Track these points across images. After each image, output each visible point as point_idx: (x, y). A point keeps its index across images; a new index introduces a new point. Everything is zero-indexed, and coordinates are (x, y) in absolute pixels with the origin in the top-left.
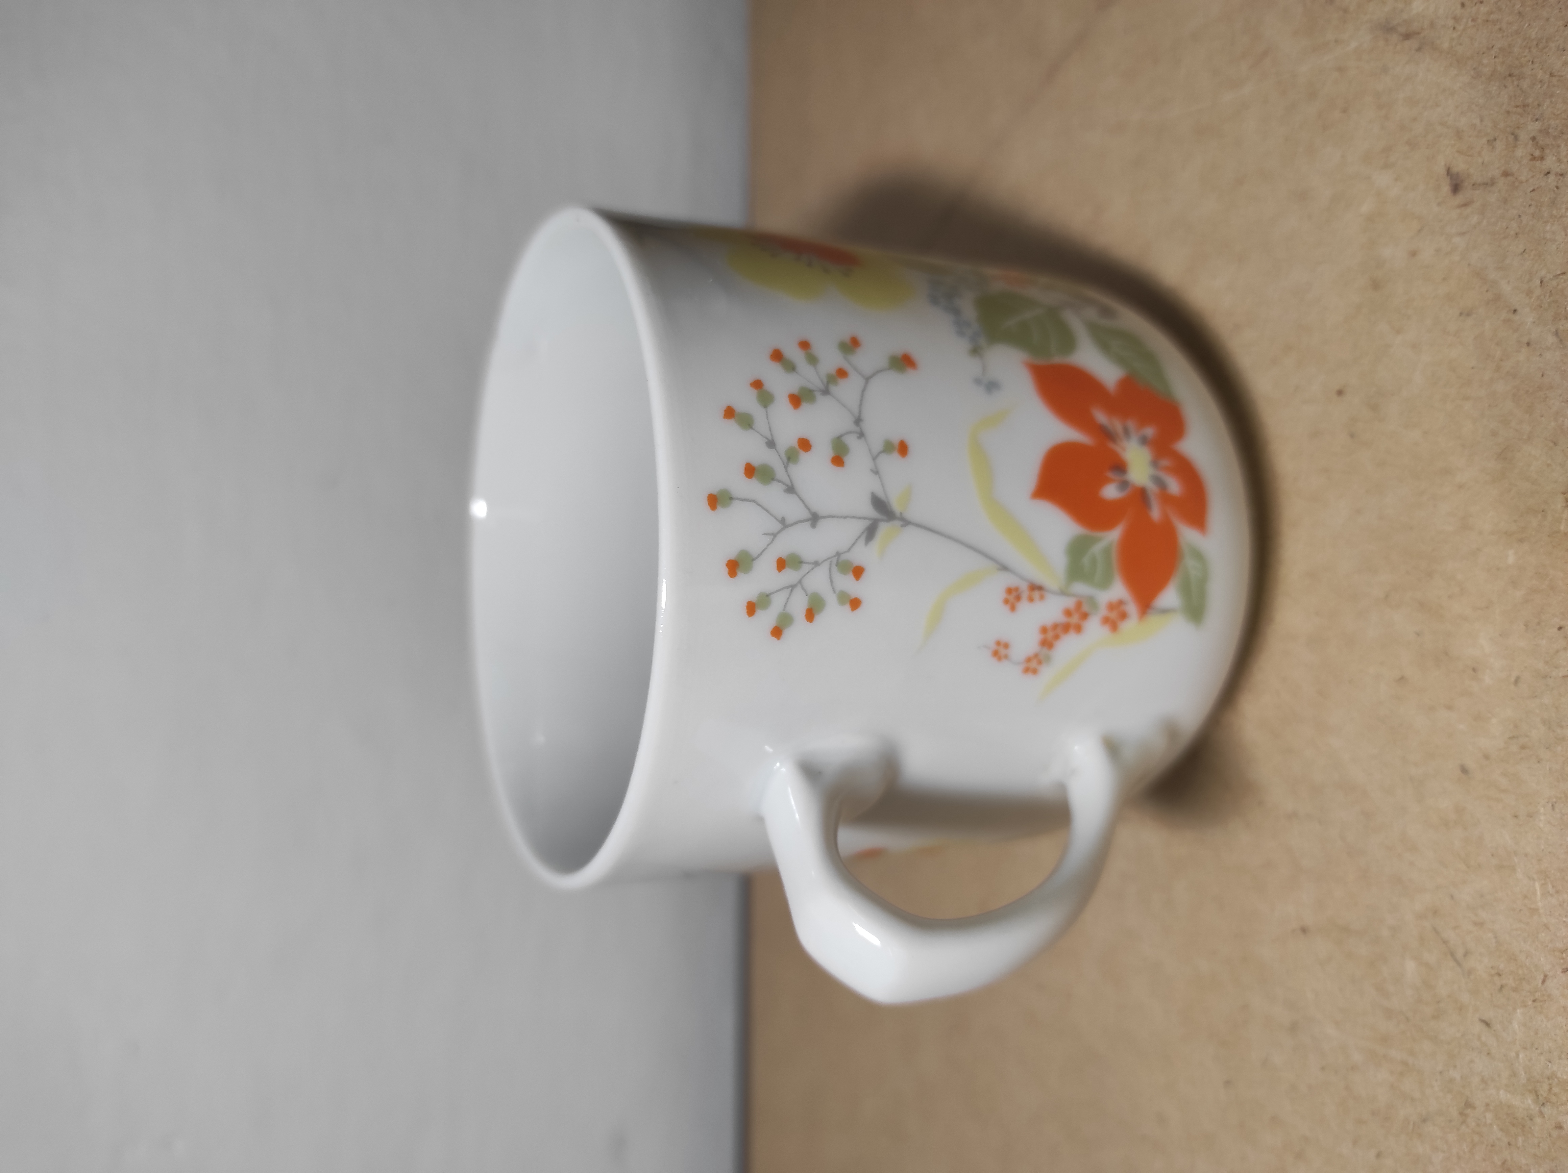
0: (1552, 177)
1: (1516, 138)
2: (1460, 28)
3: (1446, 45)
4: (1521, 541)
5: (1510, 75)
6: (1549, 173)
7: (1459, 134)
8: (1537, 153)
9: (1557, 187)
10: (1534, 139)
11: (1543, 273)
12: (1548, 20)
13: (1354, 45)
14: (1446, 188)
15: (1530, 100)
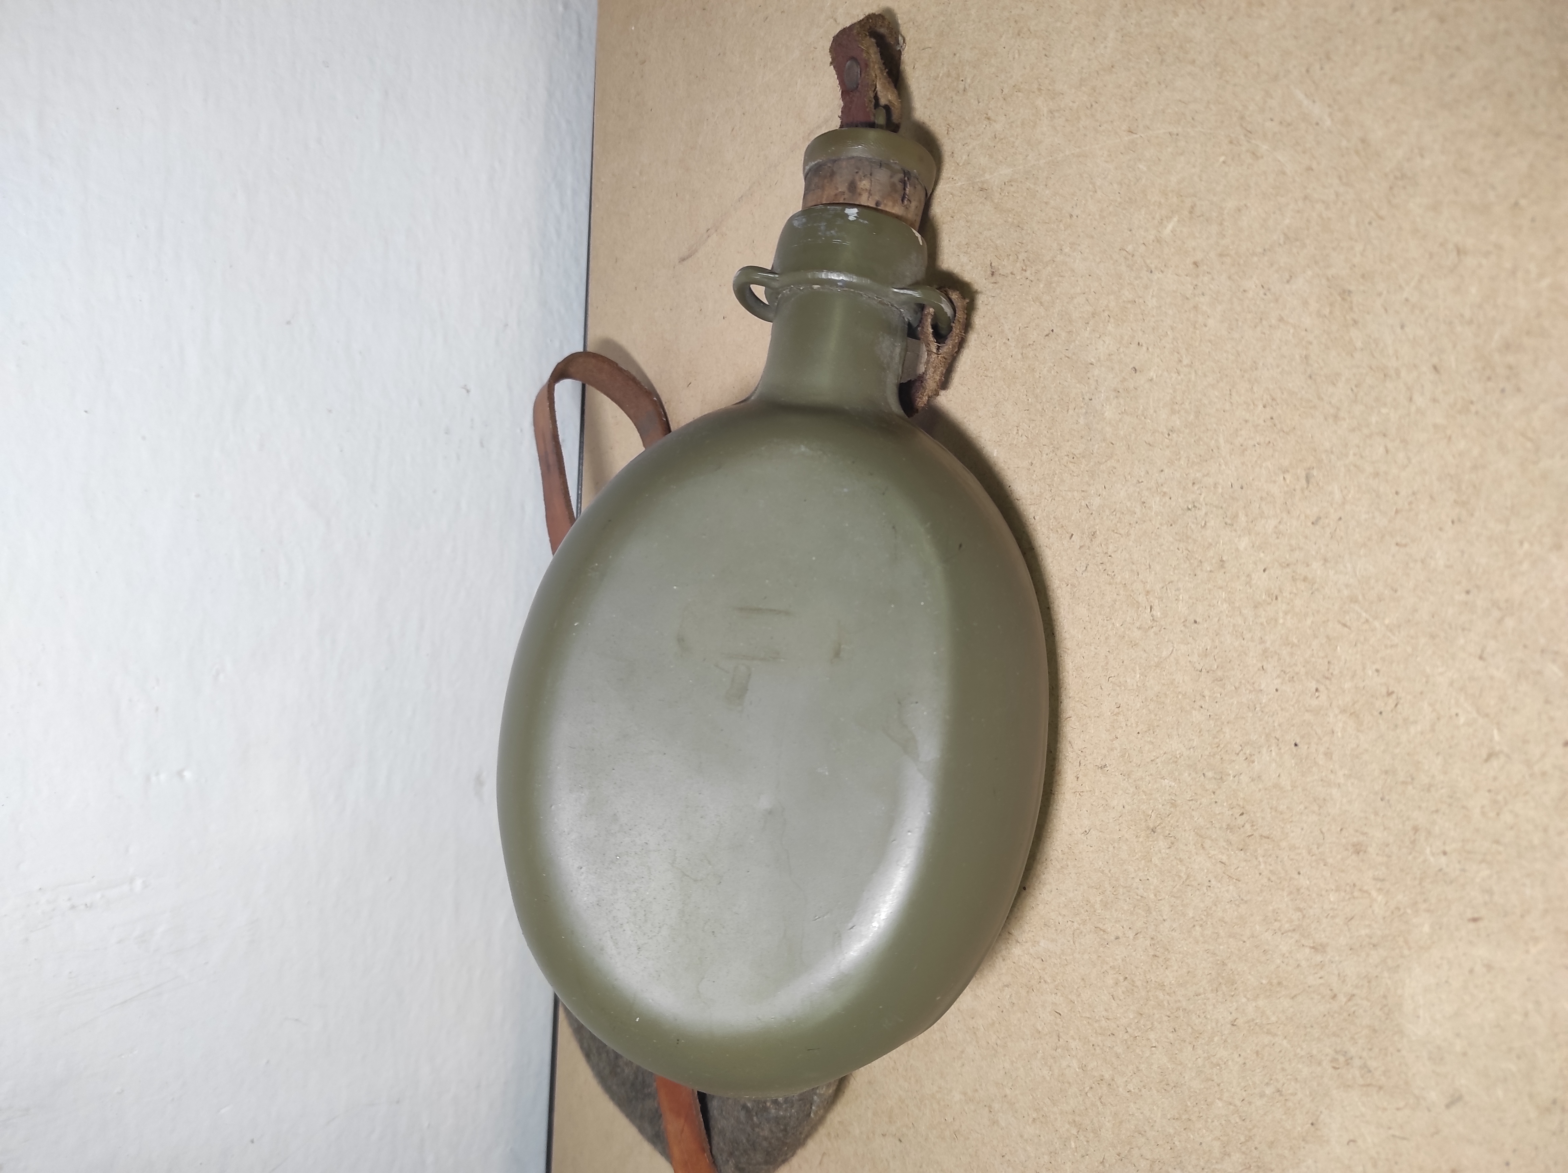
0: (1028, 281)
1: (1018, 258)
2: (1003, 194)
3: (996, 201)
4: (1000, 445)
5: (1019, 226)
6: (1027, 279)
7: (996, 248)
8: (1024, 268)
9: (1029, 286)
10: (1024, 260)
11: (1020, 325)
12: (1035, 205)
13: (960, 184)
14: (989, 273)
15: (1024, 241)
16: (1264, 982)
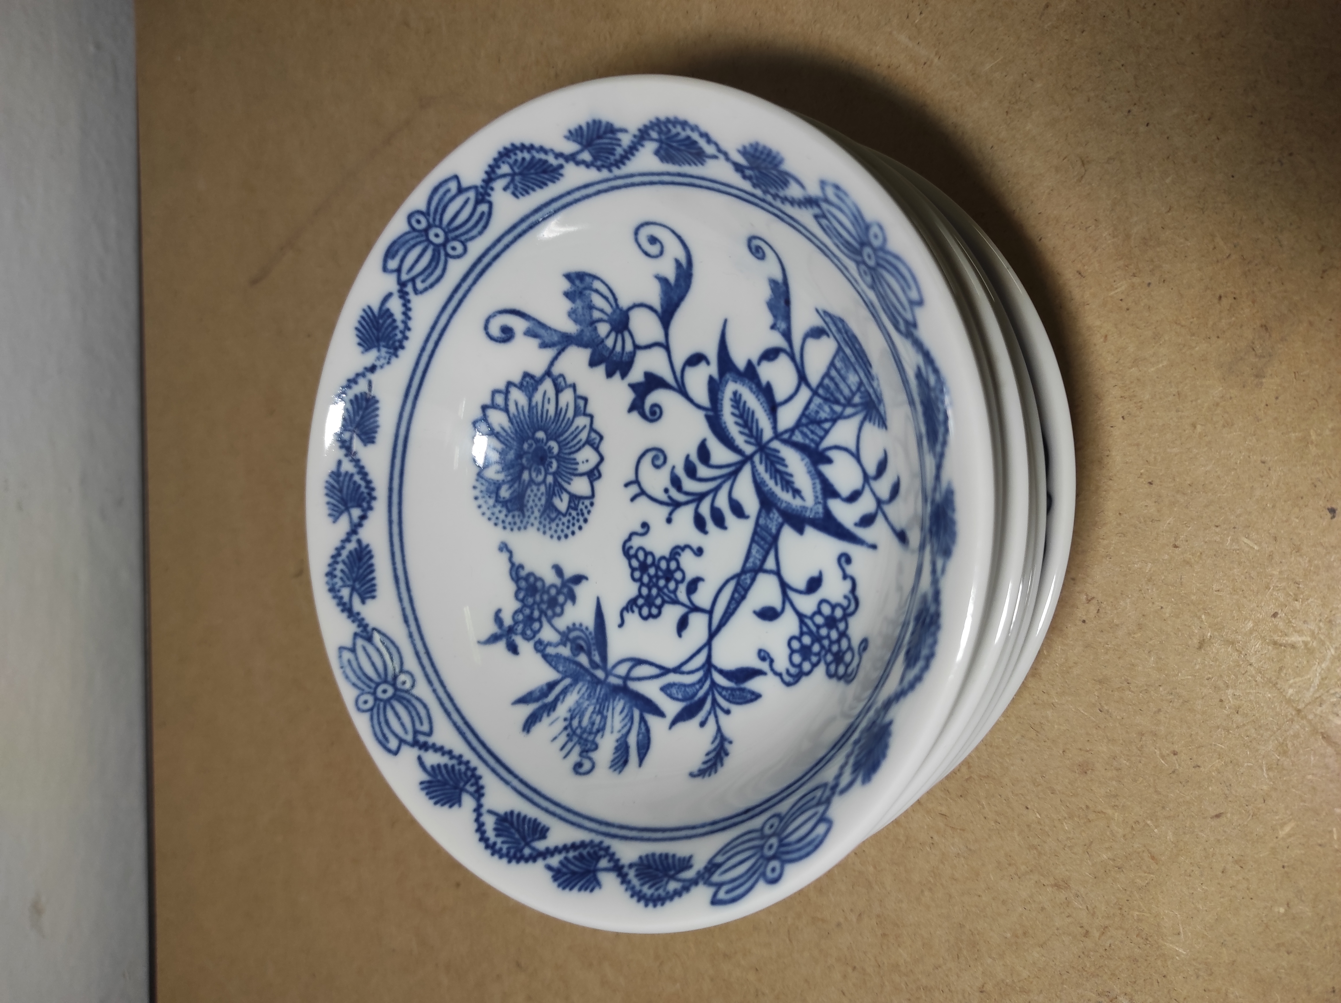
16: (1009, 935)
